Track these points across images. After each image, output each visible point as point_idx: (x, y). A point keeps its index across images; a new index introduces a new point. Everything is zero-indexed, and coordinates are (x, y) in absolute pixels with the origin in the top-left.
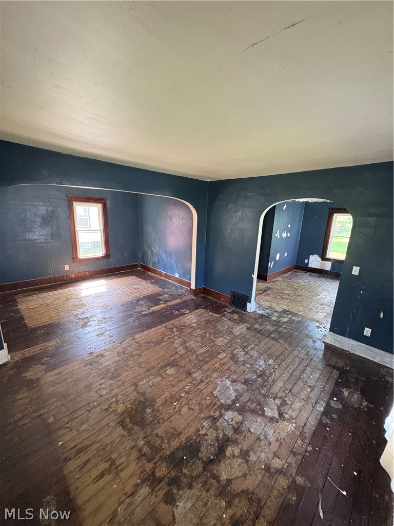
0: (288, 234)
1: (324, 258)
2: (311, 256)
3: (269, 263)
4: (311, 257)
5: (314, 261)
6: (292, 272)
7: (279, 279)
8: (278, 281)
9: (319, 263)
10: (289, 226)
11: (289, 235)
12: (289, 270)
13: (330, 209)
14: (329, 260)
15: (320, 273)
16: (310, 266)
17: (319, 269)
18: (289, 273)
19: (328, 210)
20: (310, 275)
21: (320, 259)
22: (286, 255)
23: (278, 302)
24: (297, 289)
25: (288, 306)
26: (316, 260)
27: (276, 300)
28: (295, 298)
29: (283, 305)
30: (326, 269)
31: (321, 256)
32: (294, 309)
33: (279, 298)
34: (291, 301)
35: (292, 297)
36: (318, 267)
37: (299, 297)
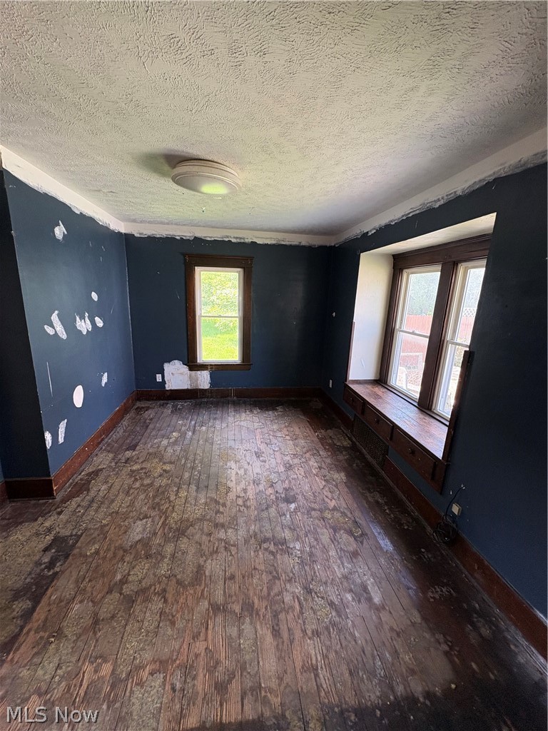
0: (97, 319)
1: (193, 364)
2: (166, 366)
3: (48, 436)
4: (168, 368)
5: (176, 376)
6: (132, 414)
7: (102, 459)
8: (96, 473)
9: (186, 378)
10: (94, 296)
11: (99, 322)
12: (125, 410)
13: (184, 255)
14: (203, 367)
15: (191, 397)
16: (168, 387)
17: (187, 390)
18: (125, 422)
19: (182, 257)
20: (175, 410)
21: (185, 369)
22: (105, 379)
23: (114, 670)
24: (163, 492)
25: (165, 678)
26: (179, 372)
27: (100, 657)
28: (173, 556)
29: (140, 684)
30: (202, 388)
31: (186, 363)
32: (194, 679)
33: (113, 617)
34: (165, 601)
35: (163, 557)
36: (185, 387)
37: (185, 540)
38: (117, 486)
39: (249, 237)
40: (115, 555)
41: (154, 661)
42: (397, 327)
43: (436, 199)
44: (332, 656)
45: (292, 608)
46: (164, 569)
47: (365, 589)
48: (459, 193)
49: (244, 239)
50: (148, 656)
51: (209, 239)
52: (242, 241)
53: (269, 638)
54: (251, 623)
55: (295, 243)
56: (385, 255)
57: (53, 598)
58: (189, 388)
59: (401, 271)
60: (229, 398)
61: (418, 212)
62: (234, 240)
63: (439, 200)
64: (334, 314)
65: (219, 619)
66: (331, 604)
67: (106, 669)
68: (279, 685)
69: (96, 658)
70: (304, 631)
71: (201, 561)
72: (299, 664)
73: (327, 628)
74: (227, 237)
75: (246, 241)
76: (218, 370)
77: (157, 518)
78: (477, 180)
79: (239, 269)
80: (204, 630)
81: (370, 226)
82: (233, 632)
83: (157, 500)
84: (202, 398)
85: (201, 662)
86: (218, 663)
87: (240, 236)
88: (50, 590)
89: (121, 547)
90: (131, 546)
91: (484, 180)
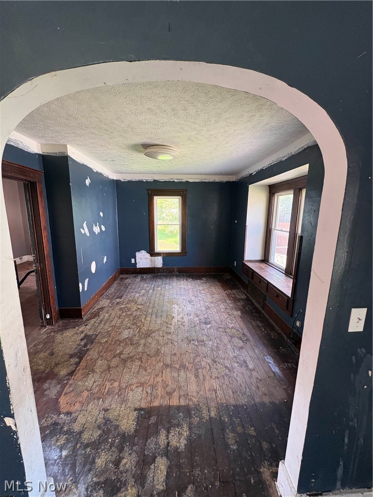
0: (102, 226)
1: (153, 253)
2: (137, 254)
3: (80, 285)
4: (138, 255)
5: (143, 259)
6: (118, 281)
7: (104, 302)
9: (149, 261)
10: (101, 214)
11: (103, 229)
12: (114, 279)
13: (148, 190)
14: (158, 254)
15: (151, 272)
16: (138, 266)
17: (149, 268)
18: (115, 285)
19: (147, 191)
20: (142, 279)
21: (148, 255)
22: (105, 260)
23: (119, 385)
24: (138, 318)
25: (143, 389)
26: (145, 257)
27: (113, 380)
28: (145, 345)
29: (132, 390)
30: (158, 267)
31: (149, 252)
32: (157, 390)
33: (117, 366)
34: (142, 362)
35: (139, 345)
36: (148, 266)
37: (150, 338)
38: (113, 315)
39: (185, 179)
40: (115, 343)
41: (137, 383)
42: (273, 227)
43: (283, 156)
44: (224, 386)
45: (206, 368)
46: (140, 349)
47: (245, 362)
48: (293, 153)
49: (182, 179)
50: (134, 381)
51: (162, 181)
52: (181, 181)
53: (193, 378)
54: (184, 372)
55: (212, 180)
56: (264, 186)
57: (88, 358)
58: (150, 267)
59: (274, 194)
60: (174, 273)
61: (275, 163)
62: (176, 181)
63: (284, 157)
64: (236, 221)
65: (168, 370)
66: (226, 367)
67: (116, 384)
68: (197, 395)
69: (111, 380)
70: (211, 377)
71: (159, 347)
72: (207, 388)
73: (223, 376)
74: (172, 179)
75: (183, 181)
76: (167, 256)
77: (136, 329)
78: (300, 147)
79: (179, 197)
80: (161, 373)
81: (253, 170)
82: (176, 375)
83: (135, 321)
84: (158, 273)
85: (160, 384)
86: (167, 385)
87: (180, 178)
88: (86, 355)
89: (118, 340)
90: (123, 340)
91: (303, 147)
